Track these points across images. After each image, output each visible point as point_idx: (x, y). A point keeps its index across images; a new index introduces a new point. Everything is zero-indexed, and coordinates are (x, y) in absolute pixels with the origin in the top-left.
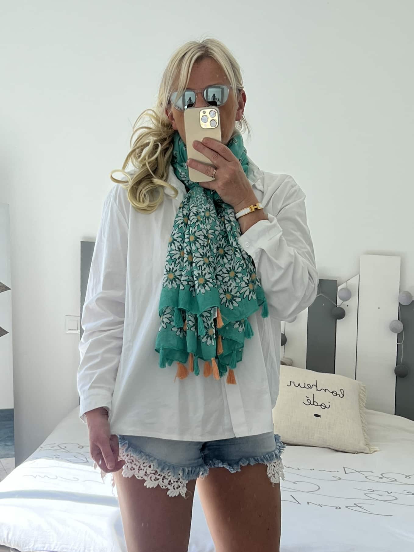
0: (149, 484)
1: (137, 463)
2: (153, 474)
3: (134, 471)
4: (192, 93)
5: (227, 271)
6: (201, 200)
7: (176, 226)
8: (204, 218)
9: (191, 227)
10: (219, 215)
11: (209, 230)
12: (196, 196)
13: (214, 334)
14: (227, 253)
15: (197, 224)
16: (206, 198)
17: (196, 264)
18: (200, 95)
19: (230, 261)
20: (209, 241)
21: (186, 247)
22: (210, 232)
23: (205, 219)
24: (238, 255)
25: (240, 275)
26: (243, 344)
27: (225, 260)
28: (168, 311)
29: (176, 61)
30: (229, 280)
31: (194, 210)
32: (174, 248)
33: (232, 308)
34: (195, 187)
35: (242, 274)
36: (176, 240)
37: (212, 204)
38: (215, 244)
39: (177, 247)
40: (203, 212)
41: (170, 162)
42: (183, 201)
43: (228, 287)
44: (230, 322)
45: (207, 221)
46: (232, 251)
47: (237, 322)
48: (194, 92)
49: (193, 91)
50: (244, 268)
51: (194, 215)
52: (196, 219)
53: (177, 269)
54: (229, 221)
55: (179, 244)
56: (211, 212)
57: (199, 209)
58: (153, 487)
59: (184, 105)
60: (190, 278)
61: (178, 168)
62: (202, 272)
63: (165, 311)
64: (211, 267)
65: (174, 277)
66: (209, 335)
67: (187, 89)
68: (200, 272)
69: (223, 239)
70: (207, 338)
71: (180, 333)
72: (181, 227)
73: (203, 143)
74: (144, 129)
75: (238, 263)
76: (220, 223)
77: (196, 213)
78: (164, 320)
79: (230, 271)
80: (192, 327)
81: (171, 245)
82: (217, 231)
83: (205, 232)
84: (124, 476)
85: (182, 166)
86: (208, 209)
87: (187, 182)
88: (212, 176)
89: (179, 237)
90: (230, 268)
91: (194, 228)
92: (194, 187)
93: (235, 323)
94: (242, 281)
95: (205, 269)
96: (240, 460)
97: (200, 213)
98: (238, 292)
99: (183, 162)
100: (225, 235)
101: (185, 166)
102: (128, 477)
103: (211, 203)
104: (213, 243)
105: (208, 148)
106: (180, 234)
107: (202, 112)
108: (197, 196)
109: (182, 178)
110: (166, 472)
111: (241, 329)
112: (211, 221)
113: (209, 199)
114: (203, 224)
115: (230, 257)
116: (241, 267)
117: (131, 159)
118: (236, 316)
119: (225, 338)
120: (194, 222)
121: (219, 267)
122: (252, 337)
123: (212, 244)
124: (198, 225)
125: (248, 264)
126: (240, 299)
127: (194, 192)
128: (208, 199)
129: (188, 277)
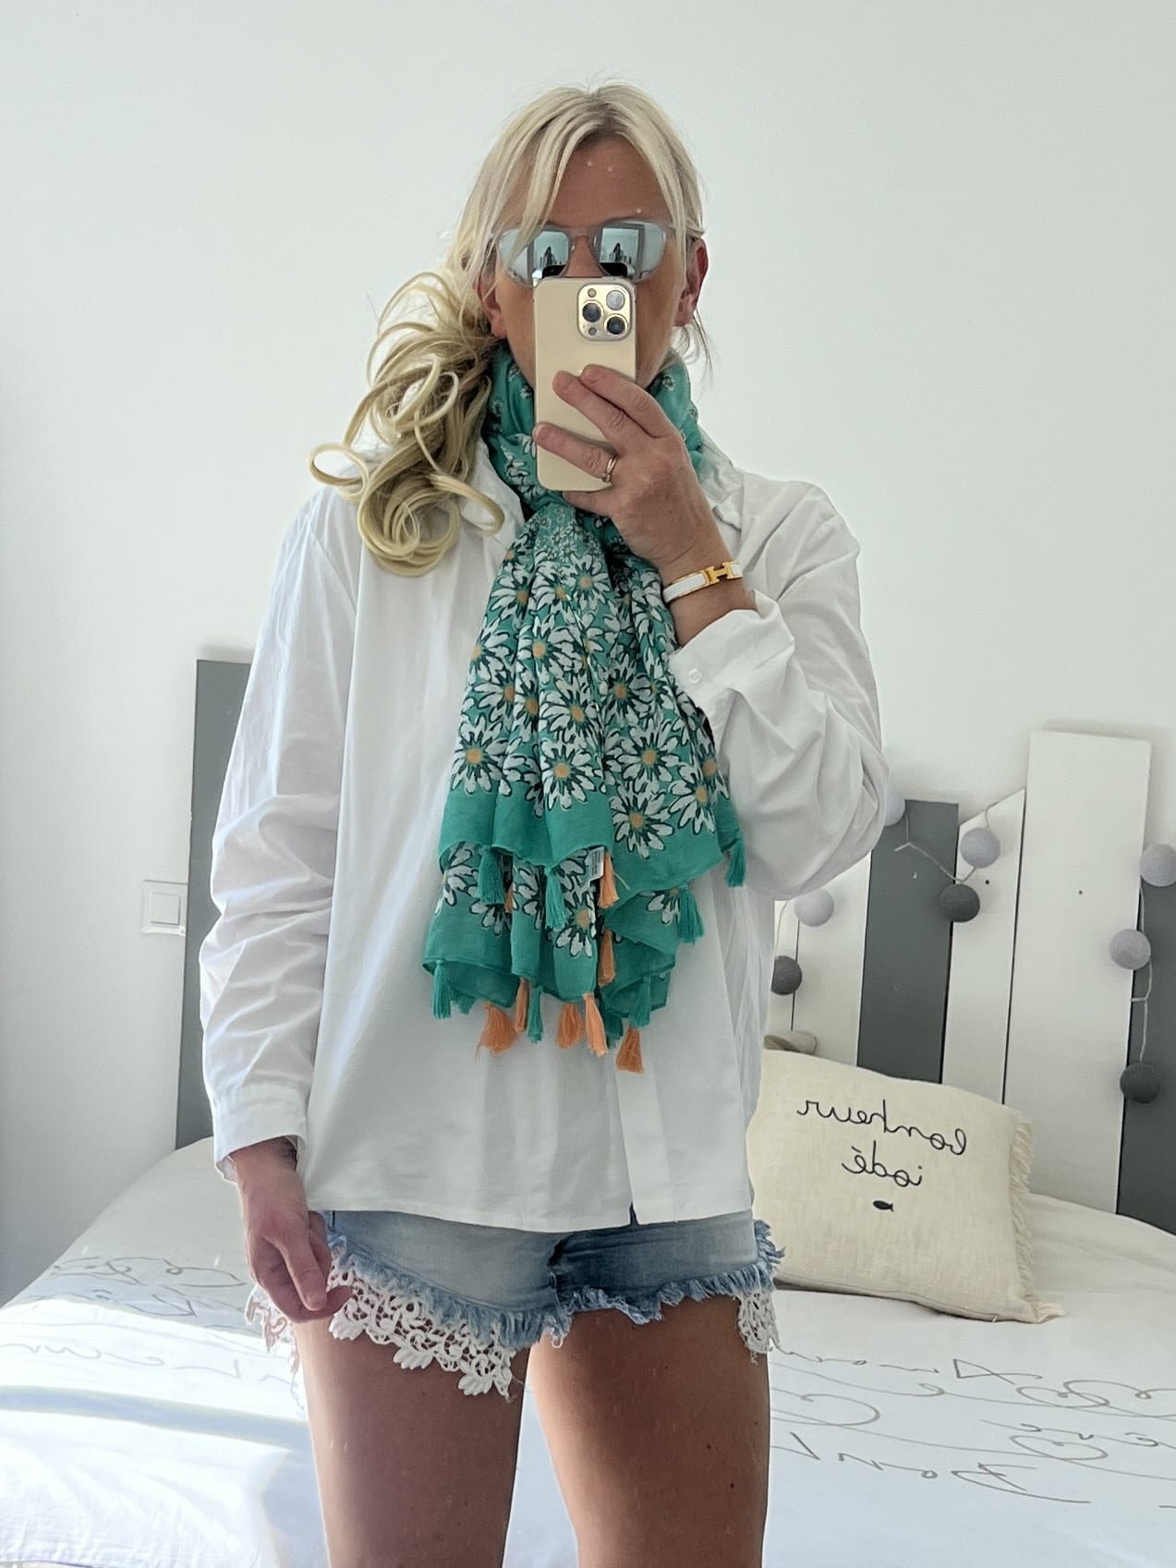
0: (409, 1358)
1: (372, 1298)
2: (418, 1328)
3: (366, 1320)
4: (560, 235)
5: (636, 746)
6: (567, 541)
7: (492, 612)
8: (575, 595)
9: (537, 618)
10: (617, 589)
11: (590, 627)
12: (553, 529)
13: (591, 925)
14: (637, 698)
15: (554, 610)
16: (581, 537)
17: (549, 724)
18: (582, 244)
19: (645, 721)
20: (589, 659)
21: (520, 673)
22: (590, 633)
23: (579, 596)
24: (668, 704)
25: (671, 761)
26: (673, 957)
27: (631, 716)
28: (462, 856)
29: (522, 139)
30: (640, 774)
31: (547, 569)
32: (488, 677)
33: (646, 855)
34: (551, 505)
35: (677, 758)
36: (493, 655)
37: (597, 555)
38: (604, 671)
39: (494, 673)
40: (572, 575)
41: (478, 431)
42: (514, 544)
43: (638, 793)
44: (638, 895)
45: (583, 604)
46: (652, 692)
47: (658, 893)
48: (568, 235)
49: (564, 232)
50: (684, 743)
51: (547, 583)
52: (553, 597)
53: (494, 738)
54: (645, 607)
55: (500, 667)
56: (596, 578)
57: (561, 566)
58: (420, 1367)
59: (531, 270)
60: (527, 763)
61: (504, 449)
62: (564, 748)
63: (454, 857)
64: (591, 733)
65: (484, 760)
66: (578, 928)
67: (548, 223)
68: (559, 746)
69: (627, 655)
70: (572, 936)
71: (496, 920)
72: (509, 616)
73: (583, 379)
74: (408, 331)
75: (669, 726)
76: (620, 610)
77: (552, 578)
78: (450, 881)
79: (644, 748)
80: (528, 902)
81: (478, 668)
82: (610, 631)
83: (577, 634)
84: (335, 1336)
85: (515, 443)
86: (587, 568)
87: (528, 491)
88: (604, 475)
89: (501, 645)
90: (644, 739)
91: (547, 621)
92: (547, 504)
93: (654, 897)
94: (678, 779)
95: (572, 738)
96: (661, 1288)
97: (564, 578)
98: (666, 808)
99: (518, 432)
100: (632, 646)
101: (523, 444)
102: (347, 1339)
103: (596, 552)
104: (599, 666)
105: (597, 395)
106: (505, 637)
107: (585, 290)
108: (557, 530)
109: (515, 476)
110: (456, 1323)
111: (668, 916)
112: (594, 604)
113: (591, 541)
114: (573, 610)
115: (645, 708)
116: (675, 739)
117: (368, 414)
118: (656, 878)
119: (623, 939)
120: (545, 605)
121: (612, 735)
122: (700, 941)
123: (596, 669)
124: (558, 612)
125: (696, 731)
126: (668, 830)
127: (550, 521)
128: (586, 541)
129: (523, 760)
